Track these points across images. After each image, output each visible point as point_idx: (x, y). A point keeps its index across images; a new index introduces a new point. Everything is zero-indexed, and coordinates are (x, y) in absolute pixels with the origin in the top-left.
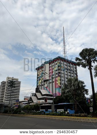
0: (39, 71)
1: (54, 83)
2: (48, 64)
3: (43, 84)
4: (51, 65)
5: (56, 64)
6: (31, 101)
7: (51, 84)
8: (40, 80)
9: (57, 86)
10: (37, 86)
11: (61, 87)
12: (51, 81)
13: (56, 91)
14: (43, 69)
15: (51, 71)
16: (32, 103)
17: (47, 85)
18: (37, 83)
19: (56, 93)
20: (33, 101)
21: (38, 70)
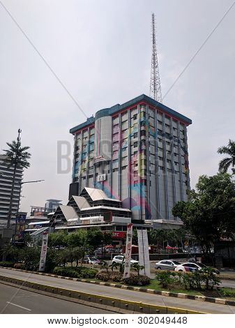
0: (80, 136)
1: (125, 172)
2: (110, 117)
3: (92, 172)
4: (117, 121)
5: (135, 117)
6: (58, 218)
7: (116, 174)
8: (83, 161)
9: (135, 179)
10: (75, 179)
11: (146, 180)
12: (116, 165)
13: (133, 191)
14: (92, 132)
15: (117, 138)
16: (63, 224)
17: (105, 175)
18: (75, 171)
19: (133, 197)
20: (65, 220)
21: (77, 134)
